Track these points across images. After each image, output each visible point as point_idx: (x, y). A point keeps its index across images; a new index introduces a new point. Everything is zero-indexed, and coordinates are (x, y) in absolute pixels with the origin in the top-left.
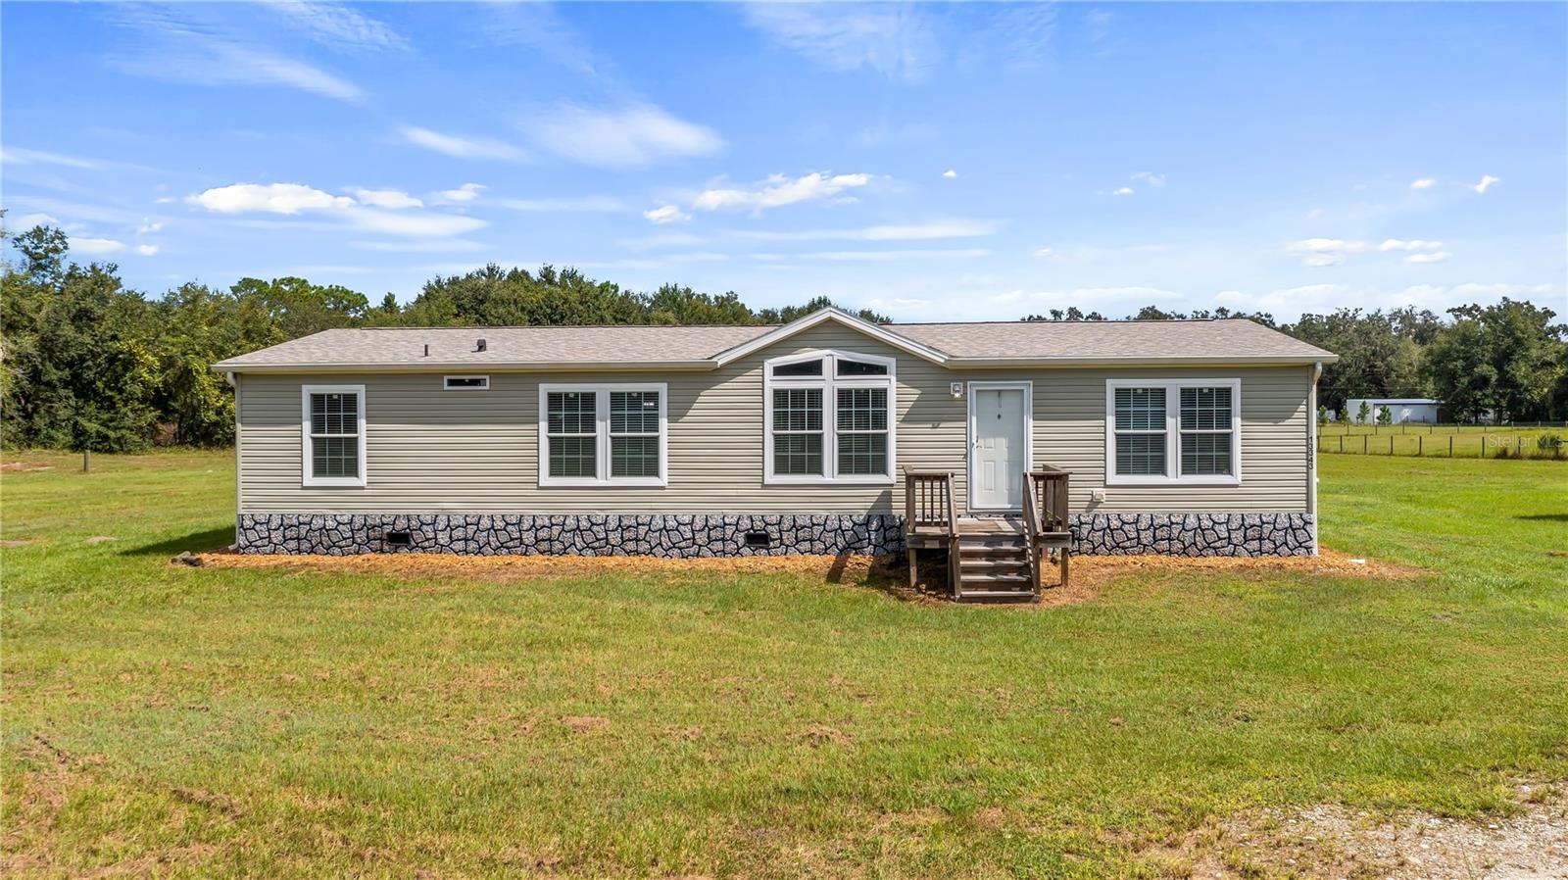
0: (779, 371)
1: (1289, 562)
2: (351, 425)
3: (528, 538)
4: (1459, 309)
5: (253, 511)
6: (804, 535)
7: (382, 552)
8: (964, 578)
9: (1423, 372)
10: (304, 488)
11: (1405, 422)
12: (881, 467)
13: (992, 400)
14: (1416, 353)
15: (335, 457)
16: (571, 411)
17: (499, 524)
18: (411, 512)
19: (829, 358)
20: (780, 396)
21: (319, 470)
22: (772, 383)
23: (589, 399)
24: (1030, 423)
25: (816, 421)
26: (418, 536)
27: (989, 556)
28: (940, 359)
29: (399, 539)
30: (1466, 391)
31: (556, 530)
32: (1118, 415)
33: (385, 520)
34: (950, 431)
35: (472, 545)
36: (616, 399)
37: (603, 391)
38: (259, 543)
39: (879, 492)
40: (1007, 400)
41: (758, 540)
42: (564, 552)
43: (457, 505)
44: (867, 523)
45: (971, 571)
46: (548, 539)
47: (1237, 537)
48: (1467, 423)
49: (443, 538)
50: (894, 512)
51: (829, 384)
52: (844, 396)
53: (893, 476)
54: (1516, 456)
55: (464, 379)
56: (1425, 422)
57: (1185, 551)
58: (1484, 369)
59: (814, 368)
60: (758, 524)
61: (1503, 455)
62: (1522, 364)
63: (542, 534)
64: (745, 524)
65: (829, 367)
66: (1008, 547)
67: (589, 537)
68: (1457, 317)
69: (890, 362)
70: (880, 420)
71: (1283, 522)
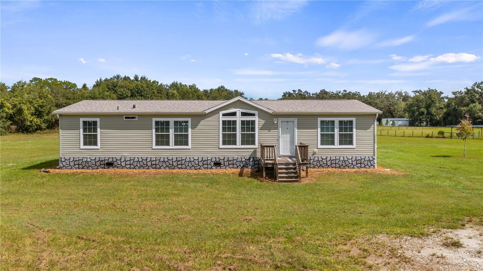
0: (224, 115)
1: (369, 170)
2: (95, 130)
3: (149, 164)
4: (416, 91)
5: (65, 156)
6: (231, 163)
7: (104, 168)
8: (279, 175)
9: (405, 110)
10: (80, 149)
11: (400, 126)
12: (253, 143)
13: (286, 123)
14: (403, 105)
15: (90, 140)
16: (162, 126)
17: (140, 160)
18: (113, 156)
19: (239, 111)
20: (224, 122)
21: (85, 144)
22: (222, 118)
23: (168, 123)
24: (296, 130)
25: (234, 129)
26: (115, 164)
27: (286, 169)
28: (271, 112)
29: (110, 164)
30: (417, 116)
31: (157, 162)
32: (321, 128)
33: (105, 159)
34: (273, 132)
35: (132, 166)
36: (176, 123)
37: (172, 120)
38: (66, 166)
39: (253, 150)
40: (290, 124)
41: (217, 164)
42: (160, 168)
43: (128, 155)
44: (249, 159)
45: (281, 173)
46: (155, 164)
47: (354, 163)
48: (418, 126)
49: (123, 164)
50: (257, 156)
51: (239, 119)
52: (243, 122)
53: (257, 145)
54: (432, 137)
55: (130, 117)
56: (405, 125)
57: (340, 167)
58: (423, 110)
59: (234, 114)
60: (218, 160)
61: (428, 137)
62: (434, 108)
63: (153, 163)
64: (214, 160)
65: (239, 114)
66: (291, 166)
67: (167, 164)
68: (415, 93)
69: (256, 112)
70: (253, 129)
71: (367, 159)
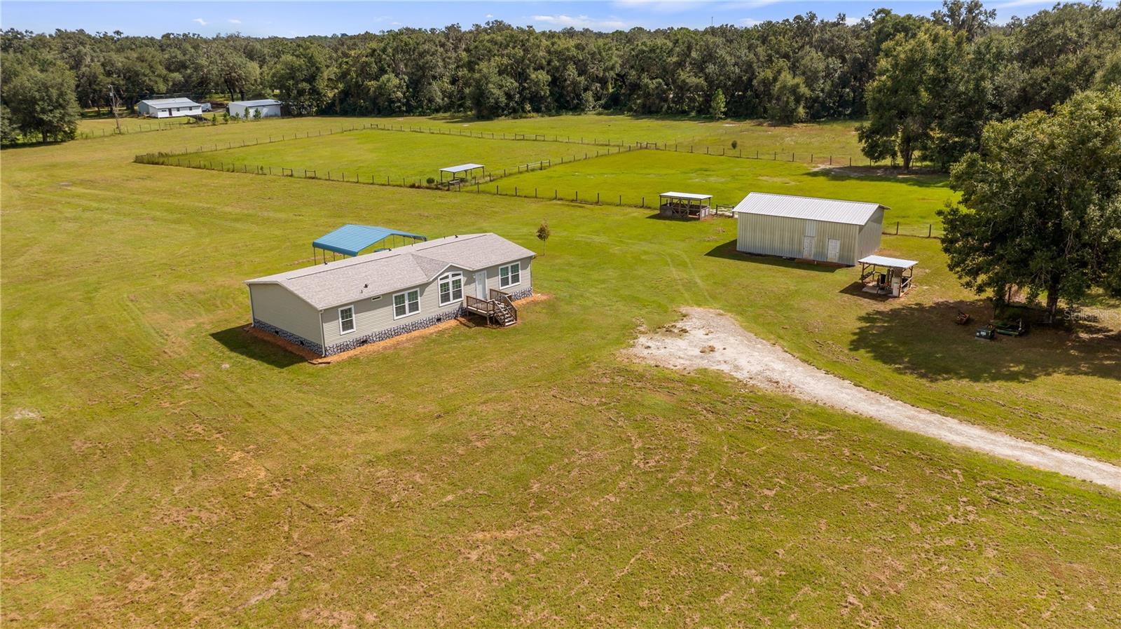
0: (441, 279)
2: (351, 316)
3: (393, 333)
6: (448, 316)
7: (361, 347)
10: (341, 336)
11: (267, 117)
12: (461, 297)
15: (348, 325)
16: (400, 300)
17: (386, 332)
18: (367, 334)
19: (450, 274)
20: (442, 285)
21: (344, 330)
22: (440, 283)
23: (404, 296)
24: (487, 280)
25: (448, 289)
26: (368, 340)
28: (471, 270)
29: (364, 342)
31: (399, 330)
32: (501, 274)
33: (361, 338)
35: (381, 339)
36: (409, 294)
37: (406, 293)
38: (331, 352)
39: (461, 302)
40: (482, 276)
41: (439, 320)
42: (401, 334)
44: (459, 310)
47: (521, 295)
49: (374, 339)
50: (466, 308)
51: (451, 280)
52: (454, 282)
53: (463, 298)
55: (376, 297)
56: (275, 116)
59: (447, 277)
60: (439, 316)
63: (396, 332)
64: (436, 317)
65: (450, 276)
67: (406, 329)
69: (461, 272)
70: (460, 286)
71: (528, 290)
